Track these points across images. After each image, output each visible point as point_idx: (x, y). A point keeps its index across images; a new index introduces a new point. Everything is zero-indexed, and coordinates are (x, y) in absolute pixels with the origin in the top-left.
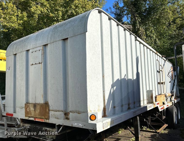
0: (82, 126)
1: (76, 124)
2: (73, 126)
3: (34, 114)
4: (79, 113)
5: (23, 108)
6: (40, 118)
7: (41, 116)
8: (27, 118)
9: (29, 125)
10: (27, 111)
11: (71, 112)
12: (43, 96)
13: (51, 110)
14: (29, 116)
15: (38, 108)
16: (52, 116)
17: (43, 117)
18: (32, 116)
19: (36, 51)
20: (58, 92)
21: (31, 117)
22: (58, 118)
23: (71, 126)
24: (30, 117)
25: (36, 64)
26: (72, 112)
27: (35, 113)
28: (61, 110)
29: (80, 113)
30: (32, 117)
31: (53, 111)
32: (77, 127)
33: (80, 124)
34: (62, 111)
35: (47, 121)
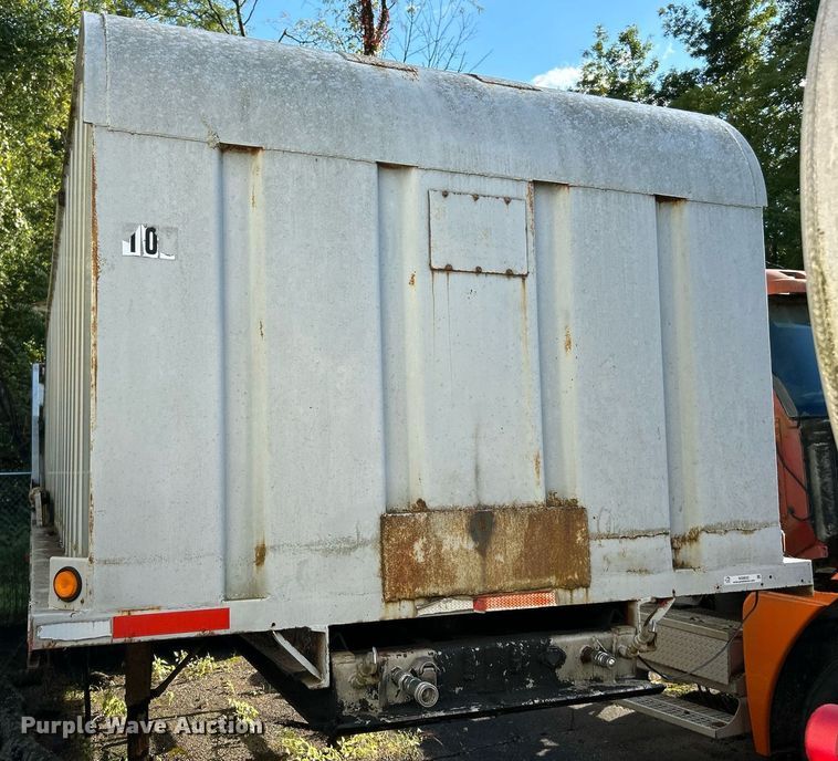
0: (760, 580)
1: (734, 579)
2: (724, 591)
3: (477, 573)
4: (746, 532)
5: (364, 543)
6: (526, 590)
7: (536, 576)
8: (404, 611)
9: (425, 653)
10: (410, 562)
11: (707, 530)
12: (538, 463)
13: (600, 537)
14: (431, 590)
15: (509, 531)
16: (609, 563)
17: (553, 580)
18: (460, 584)
19: (476, 198)
20: (642, 442)
21: (443, 597)
22: (643, 571)
23: (712, 591)
24: (436, 598)
25: (478, 271)
26: (715, 532)
27: (483, 565)
28: (659, 527)
29: (751, 532)
30: (454, 595)
31: (615, 537)
32: (740, 590)
33: (753, 577)
34: (666, 534)
35: (579, 597)
